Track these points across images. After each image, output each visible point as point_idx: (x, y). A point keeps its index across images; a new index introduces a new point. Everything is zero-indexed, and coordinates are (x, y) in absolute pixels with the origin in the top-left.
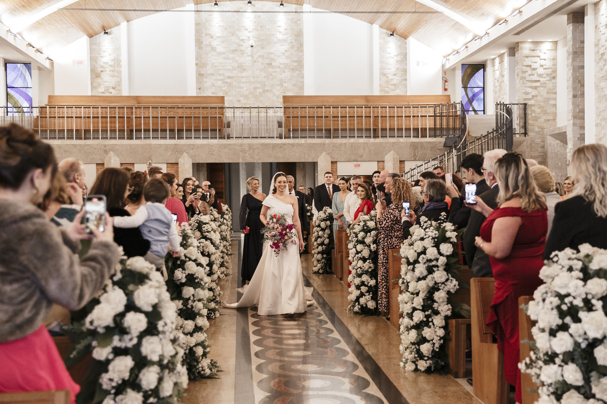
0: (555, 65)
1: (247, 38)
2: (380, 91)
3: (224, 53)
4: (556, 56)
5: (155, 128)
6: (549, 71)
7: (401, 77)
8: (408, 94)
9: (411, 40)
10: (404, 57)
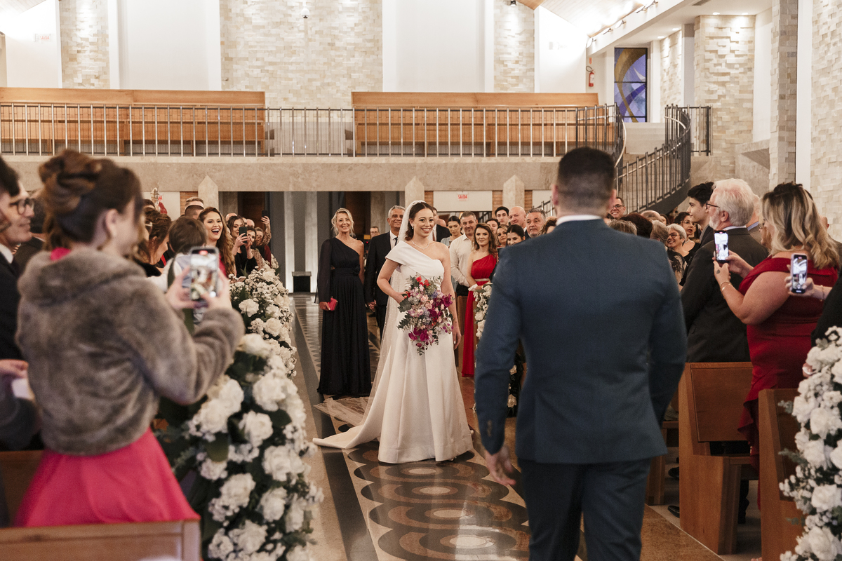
0: (752, 50)
1: (298, 4)
2: (495, 86)
3: (263, 27)
4: (754, 37)
5: (162, 138)
6: (741, 60)
7: (525, 65)
8: (537, 91)
10: (530, 35)
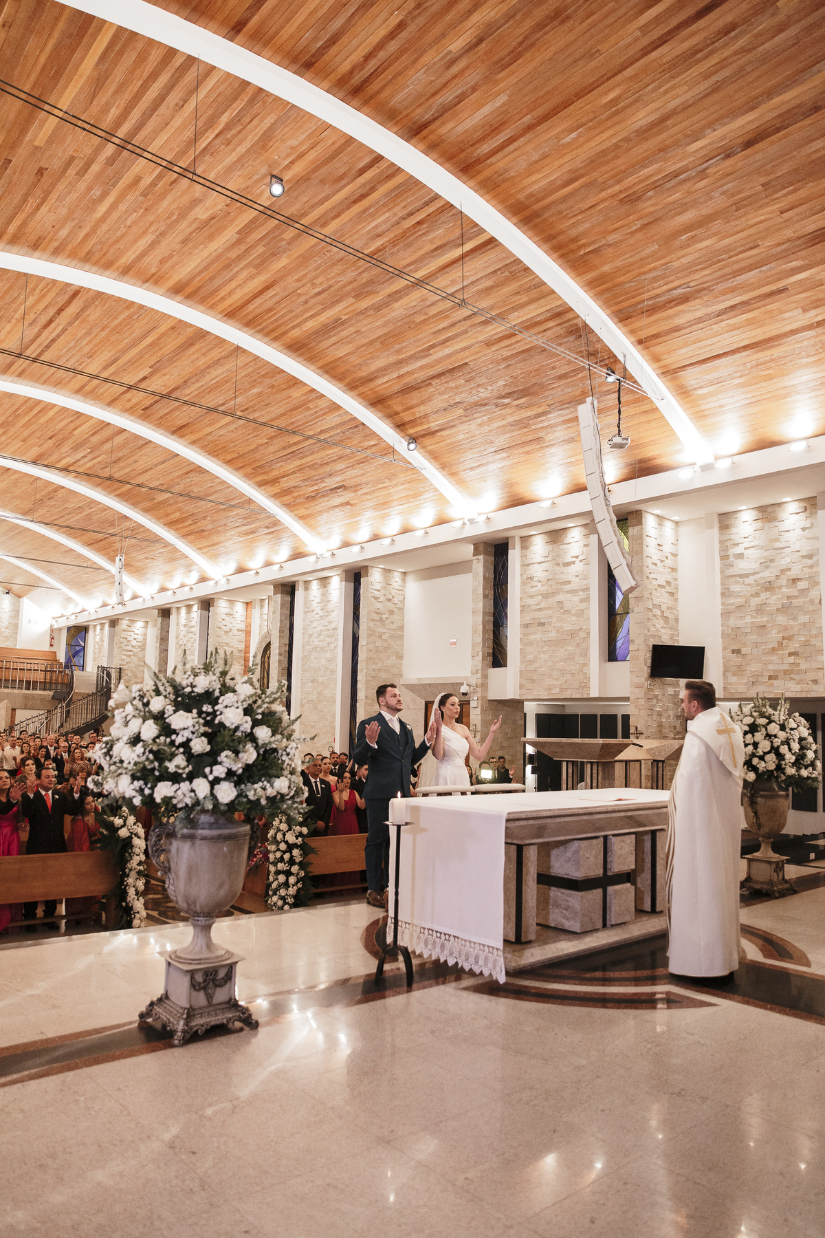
0: (145, 639)
4: (146, 633)
6: (140, 644)
7: (12, 630)
8: (18, 647)
9: (25, 601)
10: (16, 613)
